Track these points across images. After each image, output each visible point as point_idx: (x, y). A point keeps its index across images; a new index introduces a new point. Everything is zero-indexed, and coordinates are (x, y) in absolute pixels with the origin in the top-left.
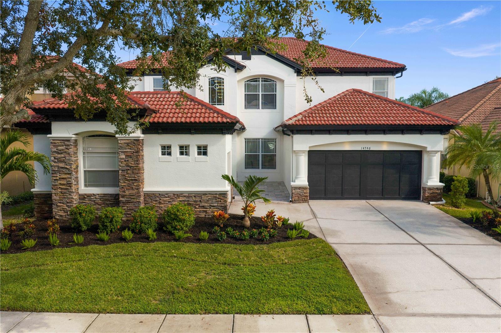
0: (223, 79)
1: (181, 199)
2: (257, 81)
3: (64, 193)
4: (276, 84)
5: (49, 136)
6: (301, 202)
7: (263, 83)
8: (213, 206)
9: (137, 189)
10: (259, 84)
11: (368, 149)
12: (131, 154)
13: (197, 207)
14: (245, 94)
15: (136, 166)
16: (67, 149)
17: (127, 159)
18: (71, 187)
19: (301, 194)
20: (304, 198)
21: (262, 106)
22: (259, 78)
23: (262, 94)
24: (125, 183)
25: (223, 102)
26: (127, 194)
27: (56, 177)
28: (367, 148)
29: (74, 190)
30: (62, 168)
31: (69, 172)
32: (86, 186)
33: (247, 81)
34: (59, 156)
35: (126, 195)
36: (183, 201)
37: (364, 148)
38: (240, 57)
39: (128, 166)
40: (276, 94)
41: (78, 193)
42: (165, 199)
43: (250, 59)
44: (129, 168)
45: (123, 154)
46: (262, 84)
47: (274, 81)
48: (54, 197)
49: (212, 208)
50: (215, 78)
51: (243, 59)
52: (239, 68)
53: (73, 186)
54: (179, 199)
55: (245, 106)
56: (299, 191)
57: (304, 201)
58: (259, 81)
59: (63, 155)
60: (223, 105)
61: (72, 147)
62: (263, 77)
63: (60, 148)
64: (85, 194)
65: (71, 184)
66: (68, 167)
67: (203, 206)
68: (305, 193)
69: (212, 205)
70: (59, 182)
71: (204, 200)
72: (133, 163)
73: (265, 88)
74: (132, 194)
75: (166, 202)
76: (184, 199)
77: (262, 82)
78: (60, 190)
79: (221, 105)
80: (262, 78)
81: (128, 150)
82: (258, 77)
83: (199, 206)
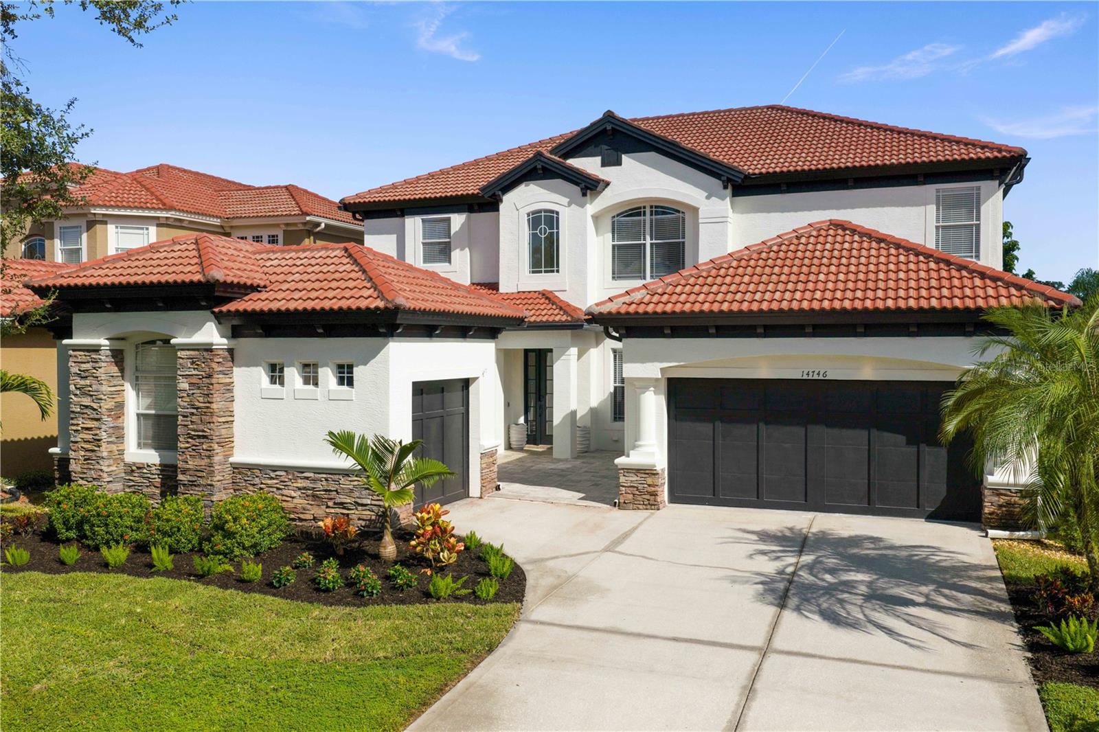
0: (557, 213)
1: (299, 485)
2: (639, 214)
3: (89, 459)
4: (684, 219)
5: (66, 342)
6: (641, 507)
7: (654, 217)
8: (363, 505)
9: (209, 457)
10: (644, 220)
11: (821, 377)
12: (198, 381)
13: (330, 504)
14: (614, 246)
15: (208, 407)
16: (94, 368)
17: (192, 392)
18: (99, 447)
19: (640, 487)
20: (647, 497)
21: (652, 272)
22: (644, 207)
23: (652, 244)
24: (188, 442)
25: (558, 266)
26: (191, 467)
27: (78, 425)
28: (818, 374)
29: (105, 454)
30: (87, 407)
31: (97, 416)
32: (139, 445)
33: (618, 216)
34: (83, 382)
35: (189, 469)
36: (305, 488)
37: (808, 374)
38: (598, 159)
39: (193, 407)
40: (684, 243)
41: (123, 460)
42: (269, 482)
43: (618, 163)
44: (194, 411)
45: (185, 380)
46: (651, 220)
47: (678, 211)
48: (73, 466)
49: (360, 508)
50: (540, 211)
51: (604, 164)
52: (589, 186)
53: (104, 445)
54: (295, 485)
55: (613, 273)
56: (635, 478)
57: (649, 507)
58: (644, 212)
59: (88, 382)
60: (558, 271)
61: (103, 364)
62: (654, 204)
63: (84, 366)
64: (134, 464)
65: (99, 440)
66: (95, 406)
67: (342, 504)
68: (649, 485)
69: (359, 501)
70: (82, 436)
71: (343, 489)
72: (201, 399)
73: (658, 231)
74: (198, 468)
75: (271, 489)
76: (304, 485)
77: (651, 215)
78: (83, 453)
79: (553, 271)
80: (651, 207)
81: (194, 372)
82: (642, 205)
83: (335, 503)
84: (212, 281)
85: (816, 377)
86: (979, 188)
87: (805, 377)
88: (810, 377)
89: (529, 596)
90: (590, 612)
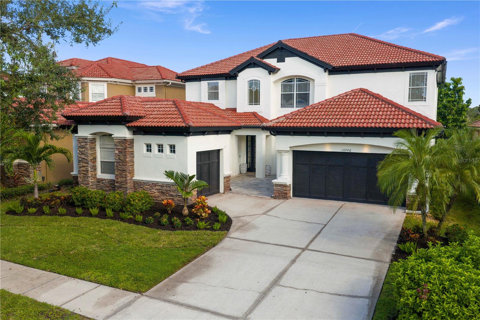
0: (259, 81)
1: (157, 188)
2: (292, 82)
3: (84, 177)
4: (309, 84)
5: (76, 135)
6: (281, 198)
7: (298, 83)
8: (178, 196)
9: (125, 177)
10: (294, 84)
12: (121, 151)
13: (167, 195)
14: (282, 94)
15: (124, 160)
16: (86, 145)
17: (119, 154)
18: (88, 173)
19: (281, 191)
20: (284, 195)
21: (296, 105)
22: (294, 79)
23: (296, 94)
24: (118, 172)
25: (259, 102)
26: (119, 181)
27: (80, 165)
28: (348, 150)
29: (90, 175)
30: (83, 158)
31: (87, 162)
32: (102, 172)
33: (284, 82)
34: (82, 150)
35: (119, 182)
36: (159, 189)
37: (344, 150)
38: (276, 60)
39: (120, 159)
40: (309, 93)
41: (96, 177)
42: (146, 187)
43: (283, 61)
44: (120, 161)
45: (117, 150)
46: (297, 84)
47: (307, 81)
48: (79, 179)
49: (178, 197)
50: (252, 80)
51: (278, 62)
52: (272, 70)
53: (90, 172)
54: (155, 188)
55: (281, 105)
56: (279, 188)
57: (284, 198)
58: (294, 81)
59: (84, 150)
60: (259, 104)
61: (89, 143)
62: (298, 78)
63: (82, 144)
64: (100, 179)
65: (88, 170)
66: (86, 158)
67: (172, 195)
68: (285, 190)
69: (177, 194)
70: (82, 169)
71: (172, 190)
72: (122, 157)
73: (300, 87)
74: (122, 181)
75: (147, 189)
76: (159, 188)
77: (297, 82)
78: (82, 175)
79: (257, 104)
80: (297, 79)
81: (120, 147)
82: (293, 78)
83: (169, 195)
84: (125, 116)
85: (347, 151)
86: (427, 73)
87: (343, 151)
88: (345, 151)
89: (232, 229)
90: (250, 235)
